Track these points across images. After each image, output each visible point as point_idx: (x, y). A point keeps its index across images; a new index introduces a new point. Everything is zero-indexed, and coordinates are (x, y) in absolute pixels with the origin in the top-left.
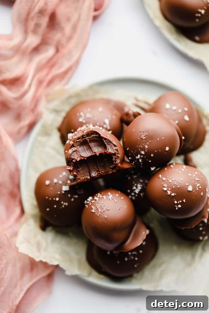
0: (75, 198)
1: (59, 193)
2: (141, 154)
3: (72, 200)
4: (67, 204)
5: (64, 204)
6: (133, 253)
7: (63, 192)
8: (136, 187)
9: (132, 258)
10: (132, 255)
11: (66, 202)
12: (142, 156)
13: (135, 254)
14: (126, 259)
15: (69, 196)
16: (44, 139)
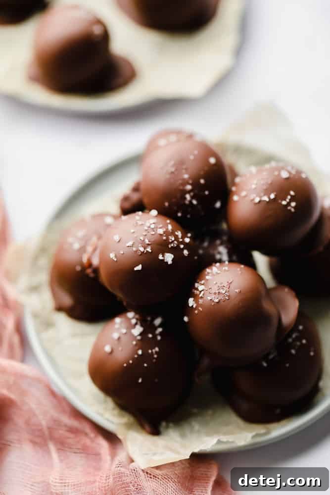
0: (161, 334)
1: (134, 343)
2: (189, 192)
3: (159, 338)
4: (157, 349)
5: (154, 351)
6: (294, 336)
7: (139, 338)
8: (219, 253)
9: (298, 343)
10: (294, 340)
11: (154, 348)
12: (192, 194)
13: (297, 337)
14: (293, 351)
15: (150, 336)
16: (50, 333)
